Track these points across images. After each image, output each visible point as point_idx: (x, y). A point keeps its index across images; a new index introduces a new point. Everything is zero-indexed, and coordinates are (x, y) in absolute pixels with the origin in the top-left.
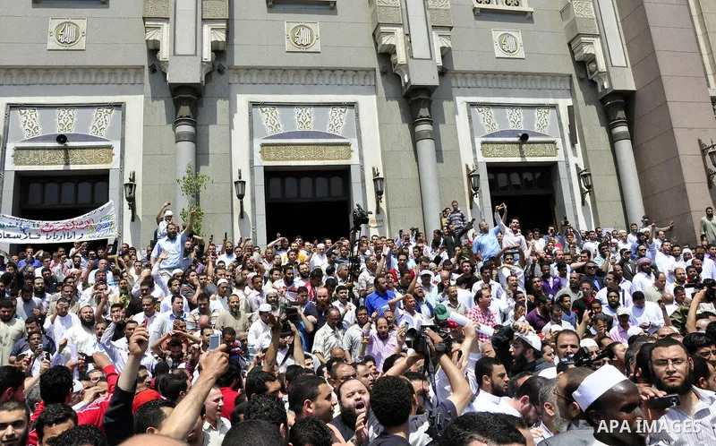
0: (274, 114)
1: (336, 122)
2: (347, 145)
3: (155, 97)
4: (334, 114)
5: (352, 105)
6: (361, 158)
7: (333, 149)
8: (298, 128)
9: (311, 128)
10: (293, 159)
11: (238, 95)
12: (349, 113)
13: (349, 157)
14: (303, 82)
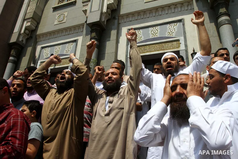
0: (139, 33)
1: (171, 30)
2: (178, 40)
3: (87, 35)
4: (170, 27)
5: (180, 21)
6: (186, 46)
7: (170, 44)
8: (151, 37)
9: (158, 35)
10: (148, 52)
11: (123, 28)
12: (179, 25)
13: (179, 46)
14: (154, 15)
